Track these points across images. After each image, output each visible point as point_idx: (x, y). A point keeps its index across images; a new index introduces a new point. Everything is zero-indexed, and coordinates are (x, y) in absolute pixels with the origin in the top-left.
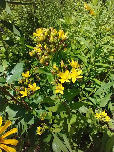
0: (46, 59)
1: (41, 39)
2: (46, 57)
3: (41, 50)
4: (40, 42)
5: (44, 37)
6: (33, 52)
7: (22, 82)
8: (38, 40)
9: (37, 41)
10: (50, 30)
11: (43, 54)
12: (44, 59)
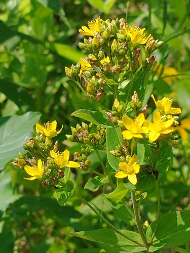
0: (98, 85)
1: (93, 42)
2: (100, 81)
3: (91, 64)
4: (91, 48)
5: (101, 40)
6: (74, 69)
7: (32, 146)
8: (88, 44)
9: (85, 46)
10: (118, 24)
11: (94, 73)
12: (94, 85)
